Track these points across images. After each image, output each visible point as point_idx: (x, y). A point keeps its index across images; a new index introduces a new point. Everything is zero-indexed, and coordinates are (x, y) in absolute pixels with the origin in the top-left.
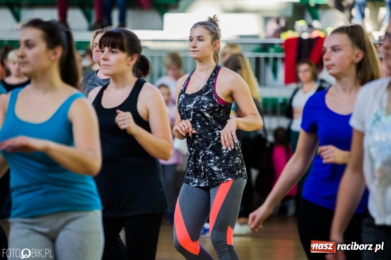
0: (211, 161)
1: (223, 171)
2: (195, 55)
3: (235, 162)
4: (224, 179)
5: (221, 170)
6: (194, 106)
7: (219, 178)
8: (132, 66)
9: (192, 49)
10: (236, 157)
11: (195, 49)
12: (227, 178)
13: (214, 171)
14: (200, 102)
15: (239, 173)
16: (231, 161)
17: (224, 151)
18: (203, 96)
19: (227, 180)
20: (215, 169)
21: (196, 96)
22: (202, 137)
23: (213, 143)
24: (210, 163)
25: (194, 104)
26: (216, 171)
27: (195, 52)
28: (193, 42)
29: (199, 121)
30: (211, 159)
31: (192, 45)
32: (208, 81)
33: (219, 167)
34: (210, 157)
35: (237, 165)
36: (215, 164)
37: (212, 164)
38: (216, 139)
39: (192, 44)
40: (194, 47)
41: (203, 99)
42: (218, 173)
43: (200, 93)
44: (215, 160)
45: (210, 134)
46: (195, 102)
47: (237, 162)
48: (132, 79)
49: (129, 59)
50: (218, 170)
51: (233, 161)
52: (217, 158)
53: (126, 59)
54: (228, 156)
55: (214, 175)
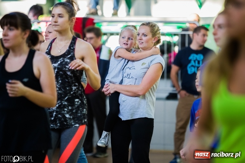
0: (66, 109)
1: (73, 118)
2: (56, 29)
3: (83, 112)
4: (73, 125)
5: (71, 117)
6: (58, 65)
7: (70, 124)
8: (25, 39)
9: (54, 24)
10: (83, 109)
11: (56, 24)
12: (75, 124)
13: (66, 117)
14: (64, 63)
15: (85, 121)
16: (79, 111)
17: (76, 103)
18: (66, 58)
19: (75, 125)
20: (67, 116)
21: (60, 58)
22: (62, 90)
23: (70, 95)
24: (64, 111)
25: (59, 64)
26: (68, 118)
27: (56, 26)
28: (55, 18)
29: (61, 77)
30: (66, 108)
31: (54, 21)
32: (70, 47)
33: (70, 115)
34: (65, 106)
35: (84, 114)
36: (68, 113)
37: (65, 112)
38: (72, 93)
39: (54, 19)
40: (56, 22)
41: (66, 61)
42: (69, 119)
43: (64, 56)
44: (68, 109)
45: (68, 88)
46: (59, 62)
47: (84, 112)
48: (26, 49)
49: (23, 34)
50: (69, 117)
51: (81, 112)
52: (70, 108)
53: (21, 34)
54: (78, 107)
55: (66, 121)
